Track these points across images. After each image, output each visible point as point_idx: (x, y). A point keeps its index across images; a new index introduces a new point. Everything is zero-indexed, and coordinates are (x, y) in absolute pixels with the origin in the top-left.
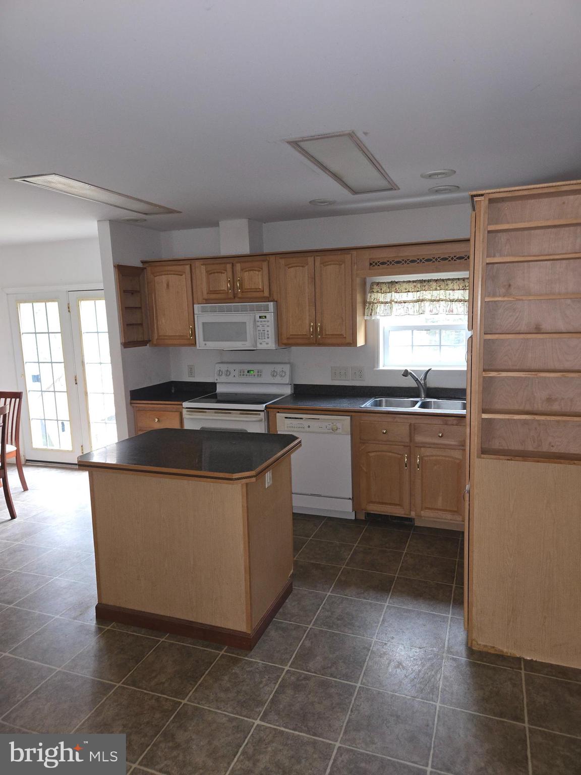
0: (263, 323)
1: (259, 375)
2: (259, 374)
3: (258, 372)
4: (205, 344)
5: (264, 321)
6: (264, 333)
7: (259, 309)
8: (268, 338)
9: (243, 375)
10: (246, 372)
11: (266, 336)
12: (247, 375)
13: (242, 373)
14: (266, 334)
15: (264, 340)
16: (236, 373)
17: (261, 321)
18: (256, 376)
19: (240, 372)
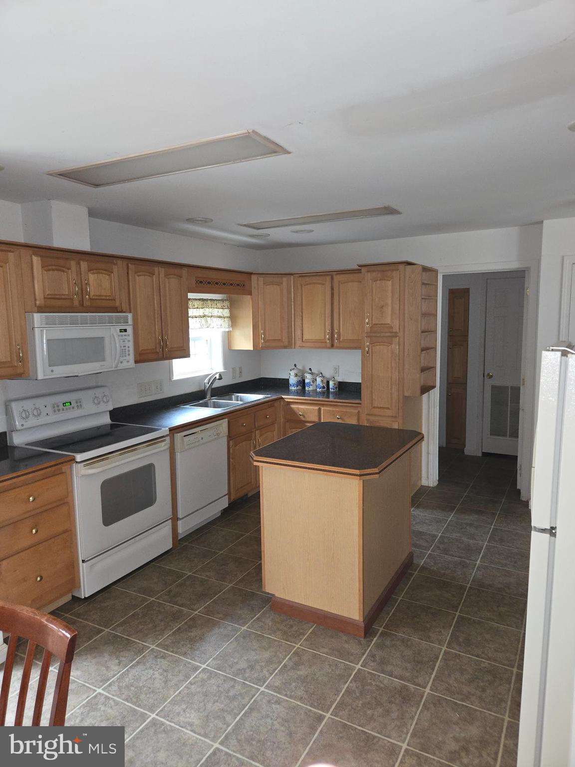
0: (124, 337)
1: (80, 406)
2: (79, 404)
3: (77, 402)
4: (52, 371)
5: (125, 335)
6: (125, 349)
7: (118, 321)
8: (129, 354)
9: (59, 410)
10: (61, 407)
11: (127, 353)
12: (63, 410)
13: (56, 408)
14: (127, 350)
15: (125, 358)
16: (49, 410)
17: (122, 336)
18: (76, 408)
19: (54, 407)
